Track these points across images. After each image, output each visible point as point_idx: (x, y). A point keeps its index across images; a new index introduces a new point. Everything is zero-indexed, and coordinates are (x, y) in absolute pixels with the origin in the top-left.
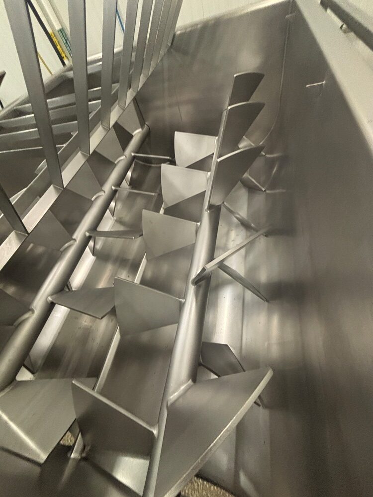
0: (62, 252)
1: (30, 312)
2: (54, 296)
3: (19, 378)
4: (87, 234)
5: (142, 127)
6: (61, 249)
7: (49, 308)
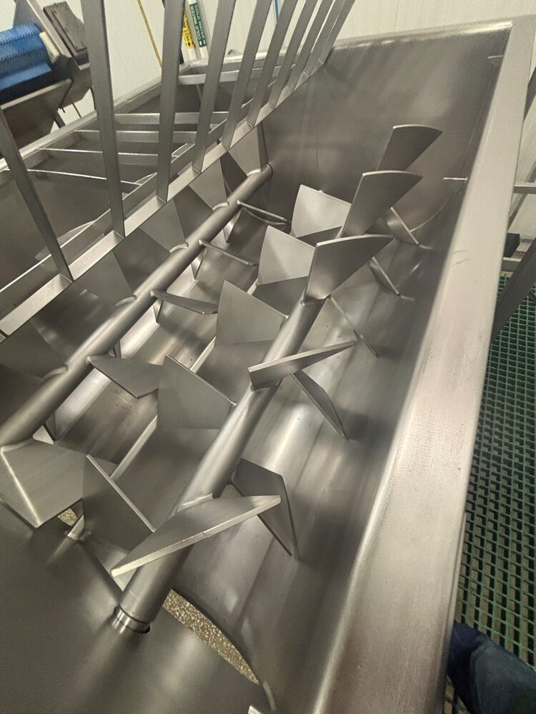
0: (117, 308)
1: (64, 368)
2: (95, 358)
3: (36, 437)
4: (152, 294)
5: (262, 167)
6: (117, 305)
7: (86, 370)
